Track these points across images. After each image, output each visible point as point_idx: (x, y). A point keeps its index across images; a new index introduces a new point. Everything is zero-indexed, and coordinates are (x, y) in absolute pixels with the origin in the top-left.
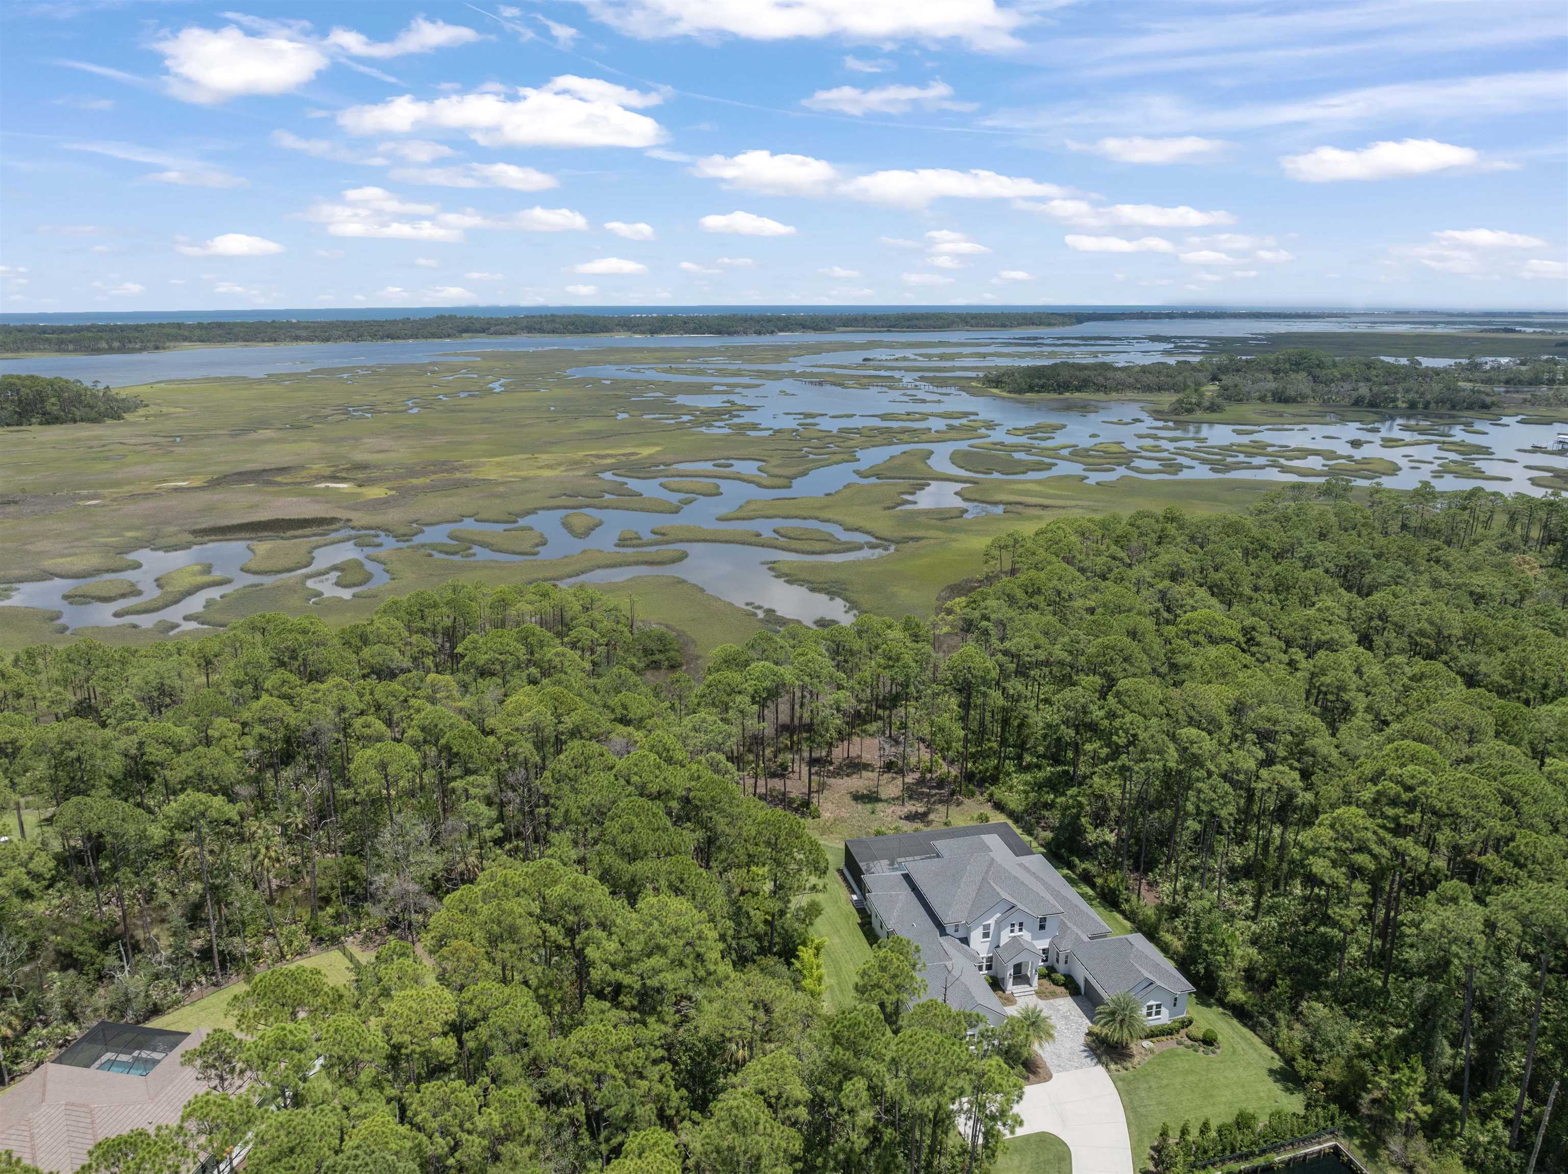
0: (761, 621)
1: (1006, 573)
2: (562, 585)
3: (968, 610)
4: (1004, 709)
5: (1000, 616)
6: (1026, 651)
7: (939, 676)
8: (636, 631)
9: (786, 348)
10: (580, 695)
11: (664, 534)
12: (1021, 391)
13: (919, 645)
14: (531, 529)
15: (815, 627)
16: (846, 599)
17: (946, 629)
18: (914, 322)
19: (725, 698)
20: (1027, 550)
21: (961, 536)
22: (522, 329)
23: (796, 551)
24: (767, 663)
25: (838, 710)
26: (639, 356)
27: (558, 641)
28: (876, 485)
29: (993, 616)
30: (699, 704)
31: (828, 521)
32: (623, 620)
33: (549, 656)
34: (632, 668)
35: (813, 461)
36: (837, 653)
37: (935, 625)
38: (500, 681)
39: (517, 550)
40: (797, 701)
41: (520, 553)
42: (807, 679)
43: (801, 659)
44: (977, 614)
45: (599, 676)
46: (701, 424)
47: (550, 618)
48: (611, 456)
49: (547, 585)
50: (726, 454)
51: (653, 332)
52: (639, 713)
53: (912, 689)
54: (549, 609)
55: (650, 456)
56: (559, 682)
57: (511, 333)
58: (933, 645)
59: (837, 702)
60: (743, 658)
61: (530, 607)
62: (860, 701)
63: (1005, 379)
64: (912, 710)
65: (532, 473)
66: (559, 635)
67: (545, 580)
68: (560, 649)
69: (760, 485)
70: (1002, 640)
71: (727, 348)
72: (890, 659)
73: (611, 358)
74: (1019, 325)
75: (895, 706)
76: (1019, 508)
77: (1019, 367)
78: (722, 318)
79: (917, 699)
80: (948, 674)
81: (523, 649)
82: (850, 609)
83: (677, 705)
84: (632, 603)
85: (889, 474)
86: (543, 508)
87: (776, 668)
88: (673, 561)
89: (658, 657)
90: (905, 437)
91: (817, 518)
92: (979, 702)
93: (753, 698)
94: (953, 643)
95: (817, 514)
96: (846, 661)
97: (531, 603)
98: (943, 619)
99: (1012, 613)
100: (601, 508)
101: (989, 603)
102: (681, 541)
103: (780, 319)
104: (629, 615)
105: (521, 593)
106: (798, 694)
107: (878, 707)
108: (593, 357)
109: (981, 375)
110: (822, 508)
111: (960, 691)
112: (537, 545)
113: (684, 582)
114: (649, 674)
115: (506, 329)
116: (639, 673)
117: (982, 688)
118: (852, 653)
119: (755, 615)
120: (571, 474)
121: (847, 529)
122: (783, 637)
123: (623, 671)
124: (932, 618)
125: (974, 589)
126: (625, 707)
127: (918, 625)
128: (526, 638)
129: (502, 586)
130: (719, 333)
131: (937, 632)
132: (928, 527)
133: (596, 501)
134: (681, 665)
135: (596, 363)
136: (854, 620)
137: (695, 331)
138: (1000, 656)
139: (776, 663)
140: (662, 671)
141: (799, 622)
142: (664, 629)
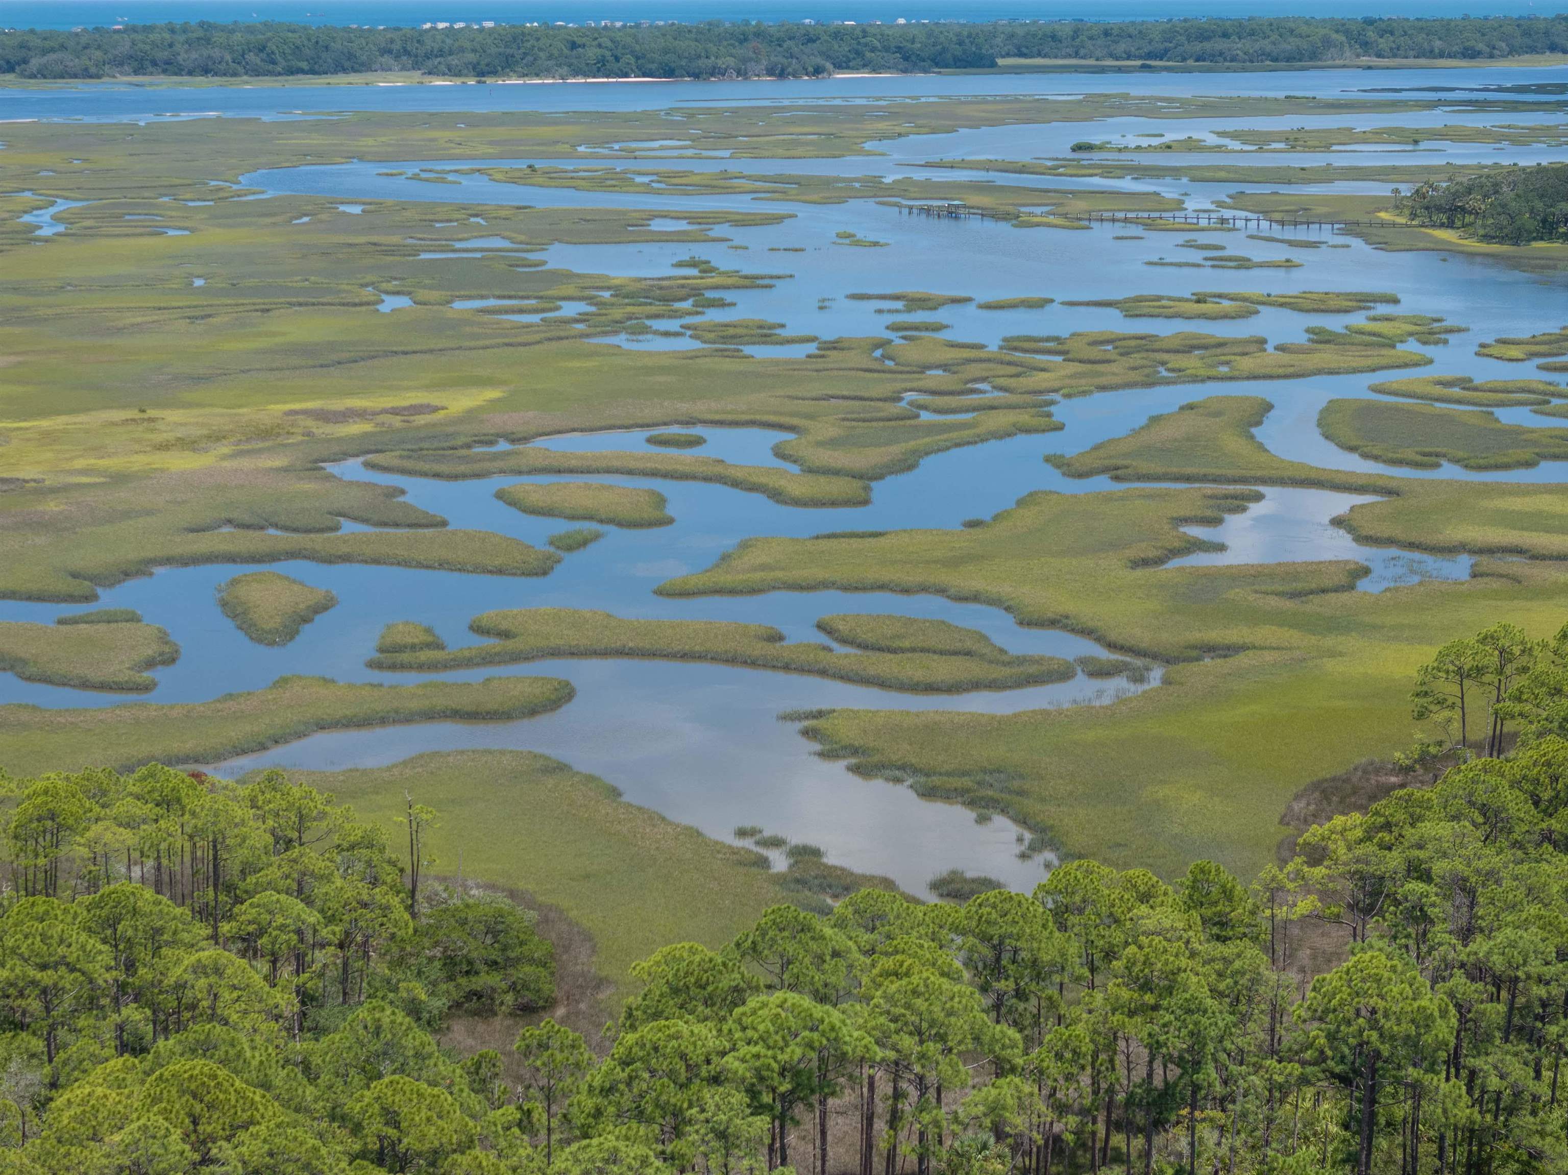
0: (780, 880)
1: (1478, 747)
2: (216, 774)
3: (1370, 848)
4: (1472, 1133)
5: (1460, 867)
6: (1535, 967)
7: (1288, 1039)
8: (423, 908)
9: (857, 115)
10: (266, 1086)
11: (506, 635)
12: (1517, 237)
13: (1228, 950)
14: (133, 618)
15: (933, 899)
16: (1023, 820)
17: (1305, 905)
18: (1220, 45)
19: (674, 1097)
20: (1539, 682)
21: (1351, 642)
22: (119, 63)
23: (882, 684)
24: (793, 997)
25: (1000, 1135)
26: (442, 135)
27: (202, 930)
28: (1108, 498)
29: (1440, 867)
30: (598, 1113)
31: (975, 598)
32: (389, 875)
33: (175, 974)
34: (414, 1010)
35: (932, 429)
36: (996, 969)
37: (1274, 893)
38: (38, 1045)
39: (94, 675)
40: (881, 1107)
41: (103, 686)
42: (908, 1042)
43: (893, 987)
44: (1394, 861)
45: (318, 1031)
46: (617, 326)
47: (180, 866)
48: (361, 414)
49: (177, 775)
50: (684, 408)
51: (481, 72)
52: (433, 1136)
53: (1210, 1074)
54: (180, 841)
55: (470, 415)
56: (205, 1048)
57: (86, 74)
58: (1271, 950)
59: (995, 1108)
60: (726, 982)
61: (128, 837)
62: (1062, 1109)
63: (1474, 201)
64: (1209, 1135)
65: (139, 462)
66: (206, 913)
67: (170, 761)
68: (209, 954)
69: (777, 496)
70: (1466, 934)
71: (691, 115)
72: (1146, 986)
73: (368, 143)
74: (1513, 51)
75: (1159, 1125)
76: (1515, 565)
77: (1514, 170)
78: (679, 32)
79: (1222, 1103)
80: (1315, 1030)
81: (105, 954)
82: (1034, 848)
83: (539, 1115)
84: (416, 827)
85: (1145, 467)
86: (168, 561)
87: (819, 1010)
88: (533, 711)
89: (486, 980)
90: (1192, 363)
91: (941, 591)
92: (1401, 1111)
93: (753, 1093)
94: (1326, 944)
95: (943, 577)
96: (1020, 994)
97: (130, 824)
98: (1299, 875)
99: (1491, 859)
100: (330, 560)
101: (1427, 828)
102: (555, 653)
103: (838, 35)
104: (405, 861)
105: (101, 795)
106: (884, 1088)
107: (1114, 1125)
108: (316, 140)
109: (1406, 190)
110: (955, 562)
111: (1345, 1080)
112: (150, 664)
113: (561, 768)
114: (459, 1030)
115: (74, 63)
116: (433, 1024)
117: (1412, 1073)
118: (1038, 972)
119: (763, 863)
120: (246, 463)
121: (1028, 622)
122: (841, 924)
123: (386, 1017)
124: (1270, 870)
125: (1387, 790)
126: (392, 1118)
127: (1228, 894)
128: (113, 922)
129: (52, 777)
130: (669, 72)
131: (1282, 913)
132: (1255, 617)
133: (316, 541)
134: (550, 1004)
135: (321, 156)
136: (1045, 877)
137: (601, 68)
138: (1459, 979)
139: (822, 999)
140: (498, 1022)
141: (888, 884)
142: (504, 902)
